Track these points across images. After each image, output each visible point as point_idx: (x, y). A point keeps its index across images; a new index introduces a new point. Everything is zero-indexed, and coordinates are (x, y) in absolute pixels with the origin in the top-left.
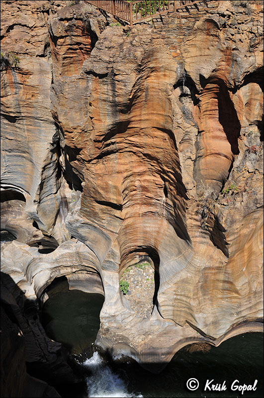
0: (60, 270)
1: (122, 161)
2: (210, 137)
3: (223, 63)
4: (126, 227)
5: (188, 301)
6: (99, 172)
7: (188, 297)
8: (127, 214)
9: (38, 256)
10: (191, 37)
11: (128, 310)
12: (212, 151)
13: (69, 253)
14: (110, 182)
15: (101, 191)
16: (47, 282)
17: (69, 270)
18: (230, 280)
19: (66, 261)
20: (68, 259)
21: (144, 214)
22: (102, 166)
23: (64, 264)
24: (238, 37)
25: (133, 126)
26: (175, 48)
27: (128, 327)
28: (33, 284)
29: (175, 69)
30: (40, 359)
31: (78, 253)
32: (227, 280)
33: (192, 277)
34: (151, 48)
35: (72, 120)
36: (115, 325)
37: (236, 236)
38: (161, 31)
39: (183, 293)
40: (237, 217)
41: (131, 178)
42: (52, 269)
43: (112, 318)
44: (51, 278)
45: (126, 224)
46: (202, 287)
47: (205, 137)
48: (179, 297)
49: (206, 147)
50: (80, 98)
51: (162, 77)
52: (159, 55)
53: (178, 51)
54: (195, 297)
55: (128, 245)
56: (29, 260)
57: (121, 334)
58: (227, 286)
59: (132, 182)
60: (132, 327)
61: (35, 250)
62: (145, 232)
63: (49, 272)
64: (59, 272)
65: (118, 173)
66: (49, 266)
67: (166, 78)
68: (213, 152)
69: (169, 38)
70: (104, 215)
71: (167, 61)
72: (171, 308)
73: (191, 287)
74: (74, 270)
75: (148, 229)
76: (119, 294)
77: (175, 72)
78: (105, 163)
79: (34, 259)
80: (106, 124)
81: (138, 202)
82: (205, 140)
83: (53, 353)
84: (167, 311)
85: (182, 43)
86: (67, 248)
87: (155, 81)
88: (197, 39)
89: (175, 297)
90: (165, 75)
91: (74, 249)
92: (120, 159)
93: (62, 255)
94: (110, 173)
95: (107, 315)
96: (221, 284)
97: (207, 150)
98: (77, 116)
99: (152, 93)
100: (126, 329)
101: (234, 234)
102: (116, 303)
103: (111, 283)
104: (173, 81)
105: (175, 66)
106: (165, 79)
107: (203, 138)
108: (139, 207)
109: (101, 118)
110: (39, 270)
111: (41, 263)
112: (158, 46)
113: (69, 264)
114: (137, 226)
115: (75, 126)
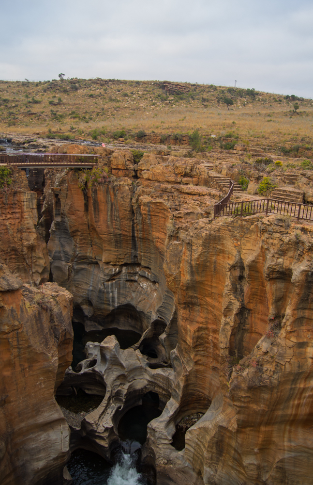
0: (155, 387)
1: (202, 315)
2: (258, 318)
3: (261, 258)
4: (197, 371)
5: (204, 449)
6: (184, 315)
7: (204, 447)
8: (200, 360)
9: (144, 367)
10: (248, 236)
11: (166, 433)
12: (256, 329)
13: (163, 375)
14: (188, 326)
15: (183, 331)
16: (142, 389)
17: (161, 390)
18: (238, 450)
19: (160, 381)
20: (161, 380)
21: (214, 369)
22: (188, 312)
23: (158, 382)
24: (271, 241)
25: (207, 288)
26: (237, 240)
27: (160, 446)
28: (131, 383)
29: (234, 254)
30: (93, 424)
31: (168, 378)
32: (236, 449)
33: (211, 429)
34: (218, 234)
35: (170, 269)
36: (153, 438)
37: (242, 405)
38: (228, 226)
39: (202, 441)
40: (243, 385)
41: (206, 331)
42: (149, 381)
43: (152, 431)
44: (145, 387)
45: (197, 368)
46: (217, 443)
47: (253, 316)
48: (199, 443)
49: (252, 324)
50: (177, 256)
51: (227, 258)
52: (225, 242)
53: (239, 243)
54: (209, 449)
55: (197, 388)
56: (137, 365)
57: (153, 448)
58: (237, 456)
59: (207, 334)
60: (163, 448)
61: (145, 361)
62: (211, 384)
63: (146, 382)
64: (154, 388)
65: (197, 322)
66: (148, 378)
67: (230, 260)
68: (257, 331)
69: (233, 232)
70: (186, 354)
71: (230, 247)
72: (192, 450)
73: (208, 438)
74: (164, 392)
75: (213, 382)
76: (168, 418)
77: (235, 257)
78: (191, 311)
79: (141, 367)
80: (187, 279)
81: (211, 355)
82: (253, 319)
83: (104, 426)
84: (189, 451)
85: (243, 239)
86: (164, 372)
87: (222, 259)
88: (252, 237)
89: (197, 440)
90: (229, 257)
91: (167, 374)
92: (201, 312)
93: (158, 374)
94: (191, 321)
95: (150, 426)
96: (233, 452)
97: (252, 327)
98: (173, 267)
99: (219, 267)
100: (158, 447)
101: (240, 401)
102: (161, 422)
103: (169, 408)
104: (231, 262)
105: (235, 252)
106: (228, 260)
107: (252, 317)
108: (211, 360)
109: (185, 273)
110: (141, 377)
111: (145, 374)
112: (224, 235)
113: (161, 384)
114: (207, 375)
115: (171, 273)
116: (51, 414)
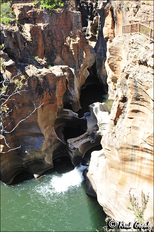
30: (69, 143)
52: (122, 52)
83: (74, 147)
112: (121, 48)
116: (36, 130)
